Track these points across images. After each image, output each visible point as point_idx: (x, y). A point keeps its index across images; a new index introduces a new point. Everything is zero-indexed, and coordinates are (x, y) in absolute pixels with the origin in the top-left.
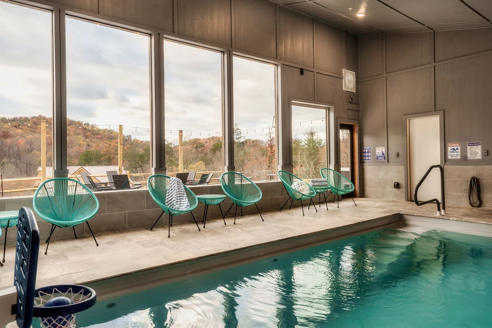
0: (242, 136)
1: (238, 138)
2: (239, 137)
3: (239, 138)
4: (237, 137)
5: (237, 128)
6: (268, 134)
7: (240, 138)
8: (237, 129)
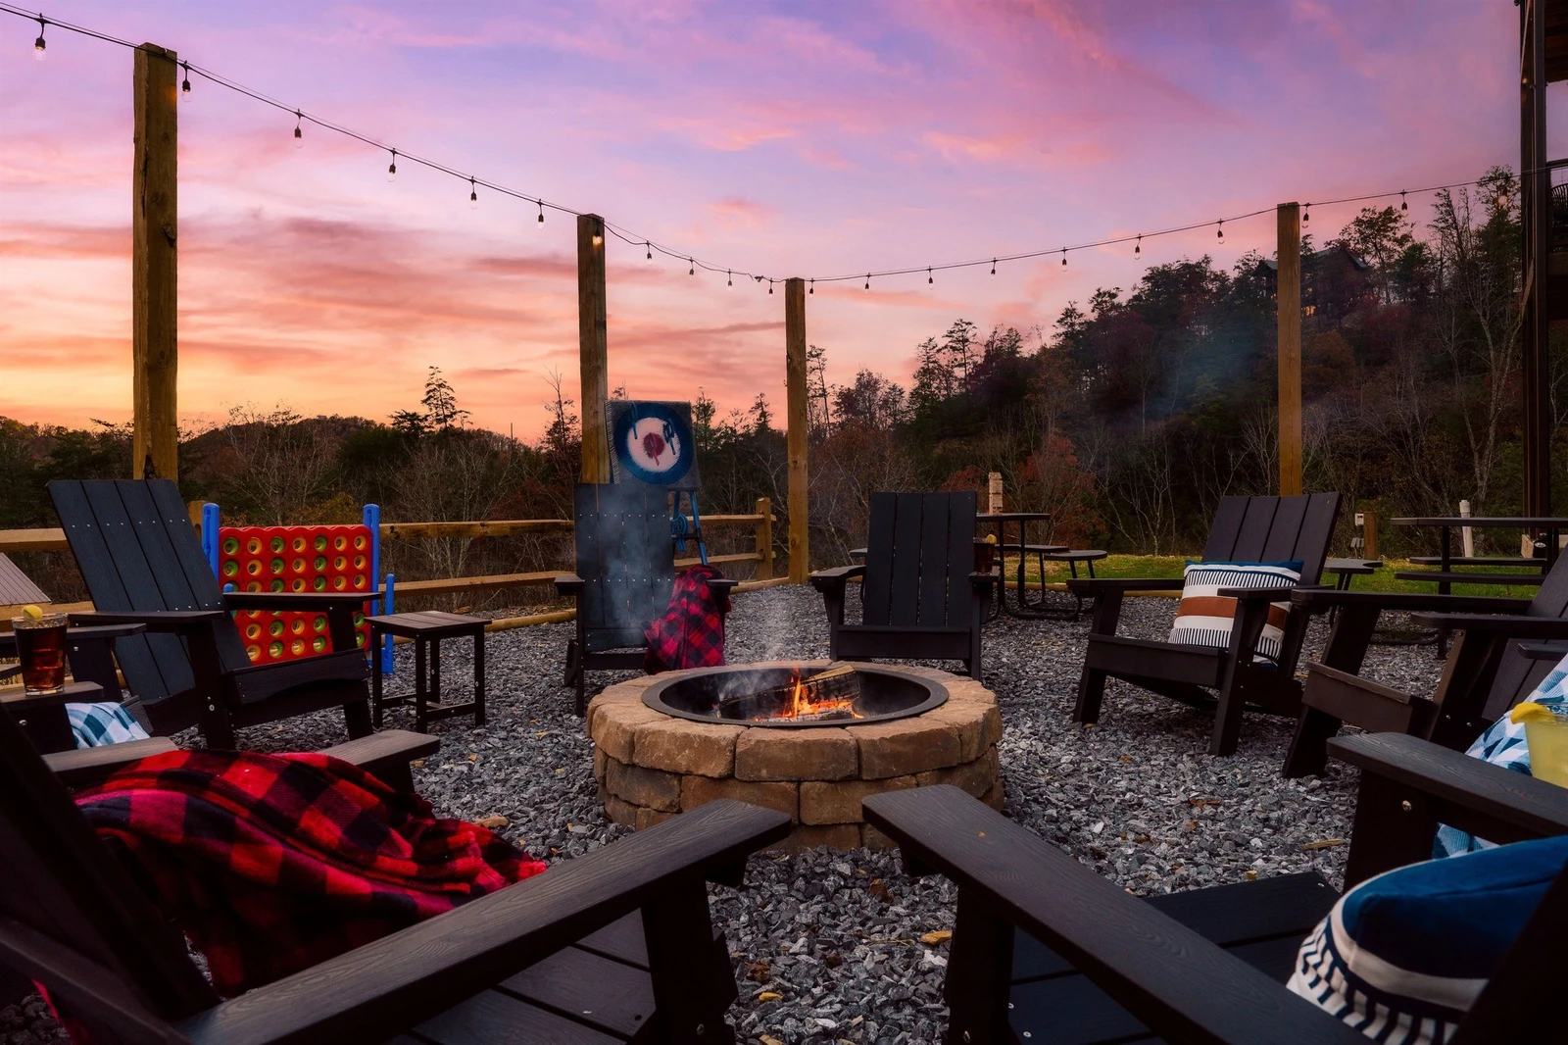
0: (458, 410)
1: (442, 417)
2: (447, 413)
3: (448, 416)
4: (441, 412)
5: (440, 382)
6: (552, 405)
7: (451, 416)
8: (440, 386)
